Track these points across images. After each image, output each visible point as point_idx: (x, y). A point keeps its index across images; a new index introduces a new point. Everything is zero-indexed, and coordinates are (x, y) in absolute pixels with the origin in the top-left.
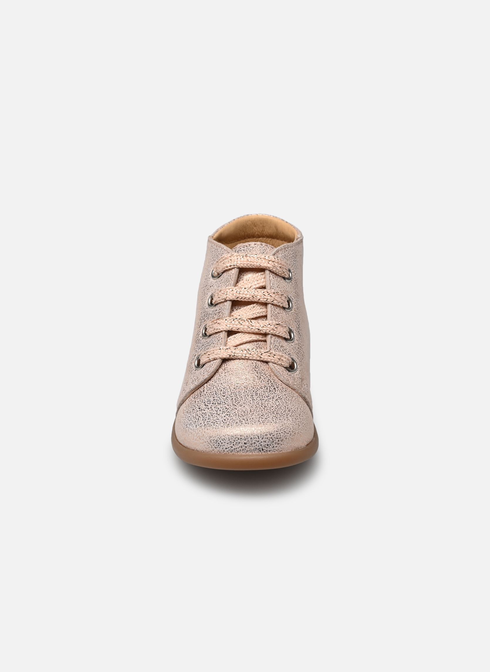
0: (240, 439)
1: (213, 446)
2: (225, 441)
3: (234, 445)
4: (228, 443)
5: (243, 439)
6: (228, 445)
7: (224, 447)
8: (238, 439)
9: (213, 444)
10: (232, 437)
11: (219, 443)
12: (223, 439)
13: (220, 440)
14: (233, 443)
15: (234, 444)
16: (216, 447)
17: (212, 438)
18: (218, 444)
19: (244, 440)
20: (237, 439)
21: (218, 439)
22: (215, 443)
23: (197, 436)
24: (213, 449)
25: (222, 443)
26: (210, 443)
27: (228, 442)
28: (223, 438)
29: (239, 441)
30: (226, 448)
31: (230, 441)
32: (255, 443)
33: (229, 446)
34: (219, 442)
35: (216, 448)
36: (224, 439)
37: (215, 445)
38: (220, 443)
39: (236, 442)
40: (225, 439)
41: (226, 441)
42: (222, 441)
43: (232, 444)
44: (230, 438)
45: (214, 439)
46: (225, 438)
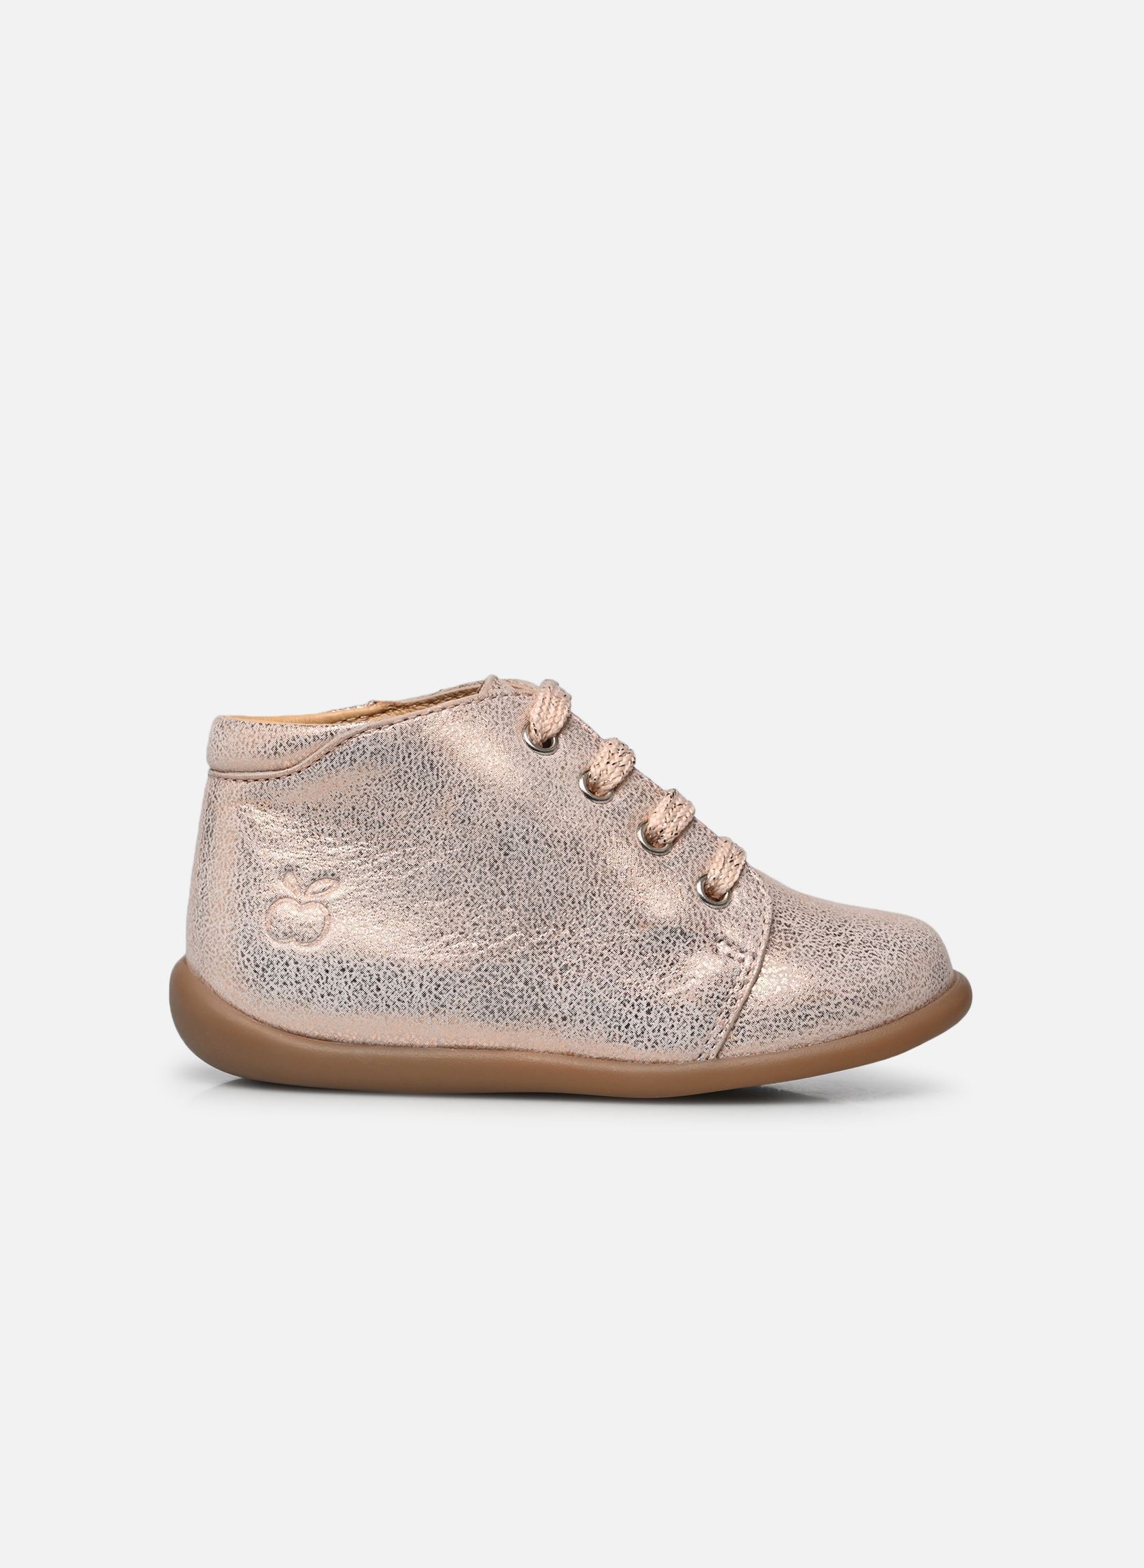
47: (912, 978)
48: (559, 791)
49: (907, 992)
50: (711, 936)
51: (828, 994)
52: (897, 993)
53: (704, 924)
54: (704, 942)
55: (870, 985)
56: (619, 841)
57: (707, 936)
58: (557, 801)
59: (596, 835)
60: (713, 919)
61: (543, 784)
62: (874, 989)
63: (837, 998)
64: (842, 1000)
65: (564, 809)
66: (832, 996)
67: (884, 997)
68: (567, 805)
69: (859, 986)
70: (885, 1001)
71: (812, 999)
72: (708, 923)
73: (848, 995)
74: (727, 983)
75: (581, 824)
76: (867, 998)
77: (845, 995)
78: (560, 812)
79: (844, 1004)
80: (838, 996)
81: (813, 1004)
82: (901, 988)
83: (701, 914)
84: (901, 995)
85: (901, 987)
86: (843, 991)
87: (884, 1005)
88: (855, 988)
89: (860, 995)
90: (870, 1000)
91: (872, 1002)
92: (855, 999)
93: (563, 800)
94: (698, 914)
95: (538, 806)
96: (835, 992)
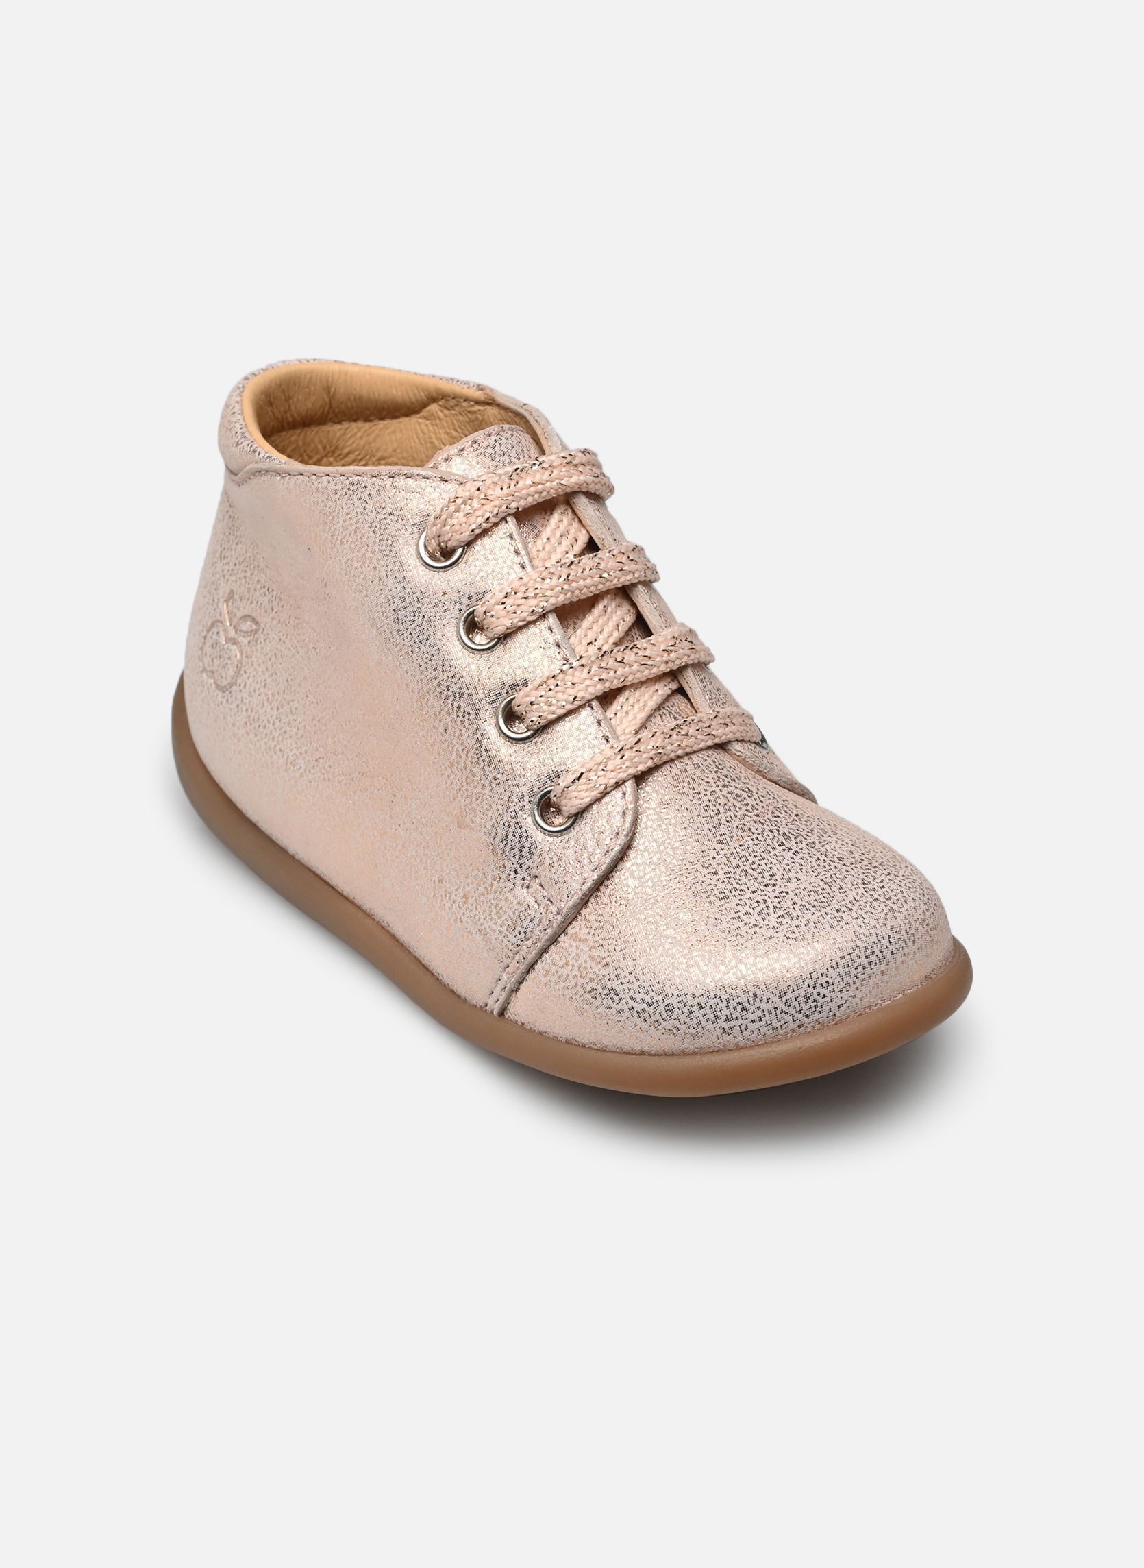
0: (867, 965)
1: (797, 1015)
2: (831, 988)
3: (857, 988)
4: (841, 991)
5: (874, 962)
6: (842, 995)
7: (833, 1005)
8: (865, 968)
9: (798, 1009)
10: (847, 970)
11: (815, 1001)
12: (825, 985)
13: (816, 991)
14: (854, 983)
15: (858, 984)
16: (809, 1013)
17: (789, 995)
18: (815, 1003)
19: (878, 964)
20: (860, 969)
21: (810, 989)
22: (803, 1004)
23: (731, 1007)
24: (798, 1023)
25: (824, 996)
26: (785, 1009)
27: (842, 985)
28: (823, 980)
29: (867, 971)
30: (839, 1007)
31: (845, 982)
32: (903, 962)
33: (845, 997)
34: (815, 996)
35: (808, 1016)
36: (827, 982)
37: (805, 1008)
38: (818, 998)
39: (861, 977)
40: (830, 981)
41: (835, 986)
42: (823, 992)
43: (853, 987)
44: (842, 973)
45: (796, 993)
46: (828, 979)
47: (735, 1008)
48: (425, 624)
49: (721, 1023)
50: (525, 867)
51: (612, 994)
52: (704, 1022)
53: (521, 851)
54: (516, 872)
55: (667, 1001)
56: (468, 709)
57: (521, 866)
58: (417, 635)
59: (445, 693)
60: (533, 847)
61: (410, 609)
62: (671, 1008)
63: (620, 1004)
64: (626, 1008)
65: (423, 648)
66: (616, 999)
67: (682, 1022)
68: (427, 644)
69: (652, 998)
70: (683, 1028)
71: (593, 993)
72: (525, 851)
73: (635, 1005)
74: (520, 933)
75: (434, 673)
76: (657, 1017)
77: (631, 1003)
78: (417, 650)
79: (627, 1014)
80: (623, 1002)
81: (592, 1000)
82: (712, 1017)
83: (521, 836)
84: (710, 1025)
85: (713, 1015)
86: (631, 997)
87: (681, 1031)
88: (647, 999)
89: (650, 1009)
90: (661, 1020)
91: (664, 1024)
92: (642, 1013)
93: (425, 636)
94: (517, 836)
95: (395, 633)
96: (621, 995)
